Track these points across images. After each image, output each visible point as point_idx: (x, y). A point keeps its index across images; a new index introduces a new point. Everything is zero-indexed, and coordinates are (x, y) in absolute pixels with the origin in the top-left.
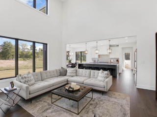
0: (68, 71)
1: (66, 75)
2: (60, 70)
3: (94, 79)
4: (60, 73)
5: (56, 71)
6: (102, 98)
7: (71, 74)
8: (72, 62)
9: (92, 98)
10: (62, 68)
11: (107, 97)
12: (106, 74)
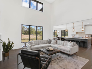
0: (52, 41)
1: (51, 43)
2: (48, 40)
3: (65, 47)
4: (48, 42)
5: (46, 40)
6: (67, 58)
7: (53, 43)
8: (58, 36)
9: (61, 57)
10: (49, 39)
11: (71, 58)
12: (72, 44)
